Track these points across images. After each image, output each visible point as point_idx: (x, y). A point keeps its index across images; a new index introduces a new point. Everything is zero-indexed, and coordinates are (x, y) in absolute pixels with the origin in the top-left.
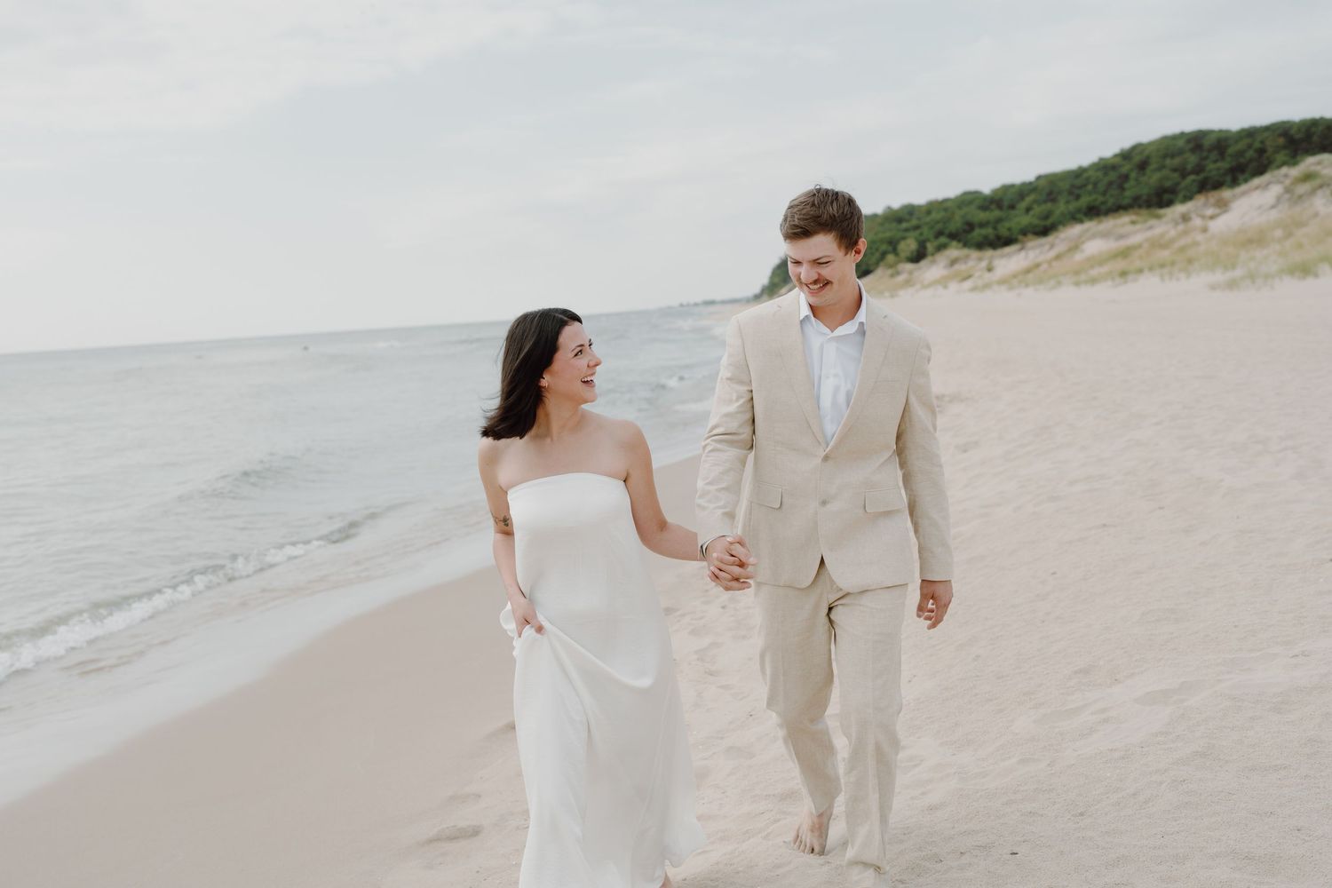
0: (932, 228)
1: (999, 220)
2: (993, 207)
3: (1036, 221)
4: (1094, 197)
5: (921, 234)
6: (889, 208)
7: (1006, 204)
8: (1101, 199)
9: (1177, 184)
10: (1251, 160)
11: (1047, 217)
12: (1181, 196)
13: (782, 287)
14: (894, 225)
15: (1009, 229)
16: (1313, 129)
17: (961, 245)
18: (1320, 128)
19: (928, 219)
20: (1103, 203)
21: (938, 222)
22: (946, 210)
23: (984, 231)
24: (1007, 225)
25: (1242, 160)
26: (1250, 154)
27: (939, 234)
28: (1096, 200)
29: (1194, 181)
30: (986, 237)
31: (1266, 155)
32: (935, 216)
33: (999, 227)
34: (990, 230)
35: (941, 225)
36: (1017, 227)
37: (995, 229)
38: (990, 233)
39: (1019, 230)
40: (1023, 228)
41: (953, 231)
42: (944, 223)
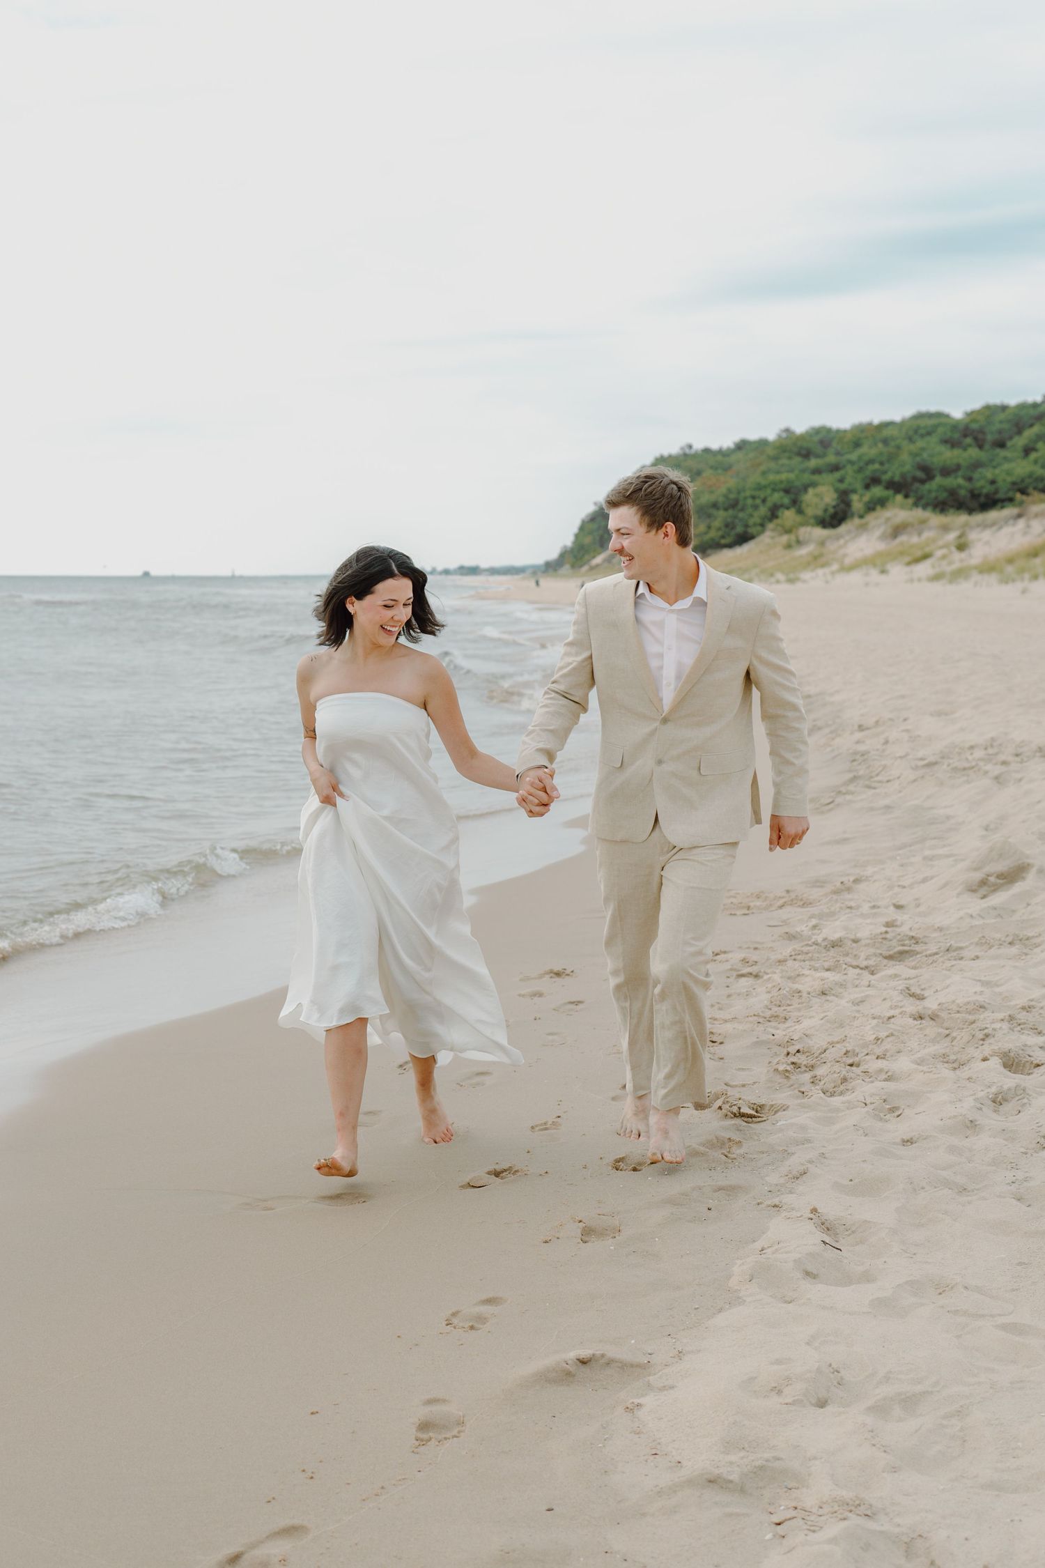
0: (860, 470)
1: (977, 465)
2: (969, 440)
5: (841, 480)
6: (787, 430)
7: (990, 437)
13: (594, 557)
14: (798, 459)
15: (993, 482)
17: (910, 501)
19: (854, 456)
21: (871, 462)
22: (885, 442)
23: (951, 482)
24: (991, 473)
27: (874, 481)
30: (953, 493)
32: (867, 451)
33: (976, 476)
34: (960, 481)
35: (877, 466)
36: (1009, 479)
37: (970, 479)
38: (960, 487)
39: (1014, 483)
40: (1023, 481)
41: (897, 478)
42: (882, 464)
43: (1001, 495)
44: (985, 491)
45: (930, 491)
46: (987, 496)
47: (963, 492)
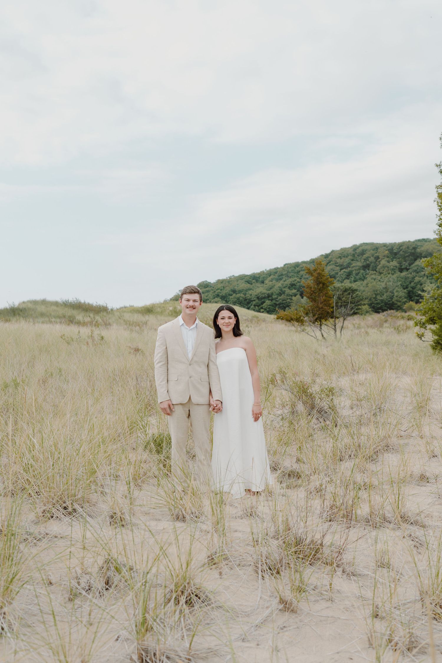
0: (215, 292)
1: (247, 290)
3: (265, 291)
4: (295, 278)
8: (298, 280)
9: (337, 273)
10: (371, 263)
11: (271, 288)
12: (337, 280)
15: (251, 295)
16: (401, 248)
18: (404, 247)
20: (299, 282)
23: (238, 295)
24: (250, 292)
25: (368, 262)
26: (372, 259)
27: (218, 296)
28: (295, 280)
29: (345, 272)
30: (238, 299)
31: (380, 260)
33: (247, 293)
34: (242, 295)
35: (219, 291)
36: (255, 294)
37: (245, 294)
38: (240, 297)
39: (256, 295)
41: (224, 295)
42: (221, 290)
43: (252, 300)
44: (248, 298)
45: (231, 298)
46: (249, 299)
47: (241, 299)
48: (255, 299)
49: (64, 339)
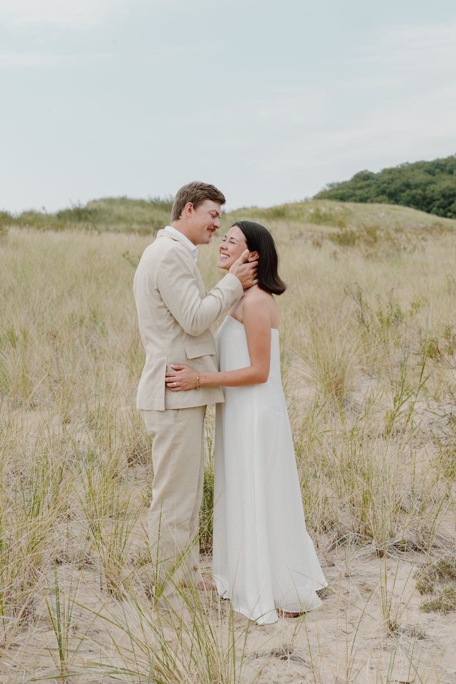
0: (379, 186)
15: (433, 191)
17: (393, 201)
23: (414, 192)
24: (432, 187)
27: (383, 192)
30: (414, 197)
33: (427, 188)
34: (419, 191)
35: (385, 185)
36: (439, 190)
37: (424, 190)
38: (417, 194)
39: (441, 192)
40: (444, 190)
41: (393, 191)
42: (389, 184)
43: (435, 198)
44: (429, 196)
45: (404, 197)
46: (430, 198)
47: (418, 197)
48: (439, 197)
49: (128, 259)
